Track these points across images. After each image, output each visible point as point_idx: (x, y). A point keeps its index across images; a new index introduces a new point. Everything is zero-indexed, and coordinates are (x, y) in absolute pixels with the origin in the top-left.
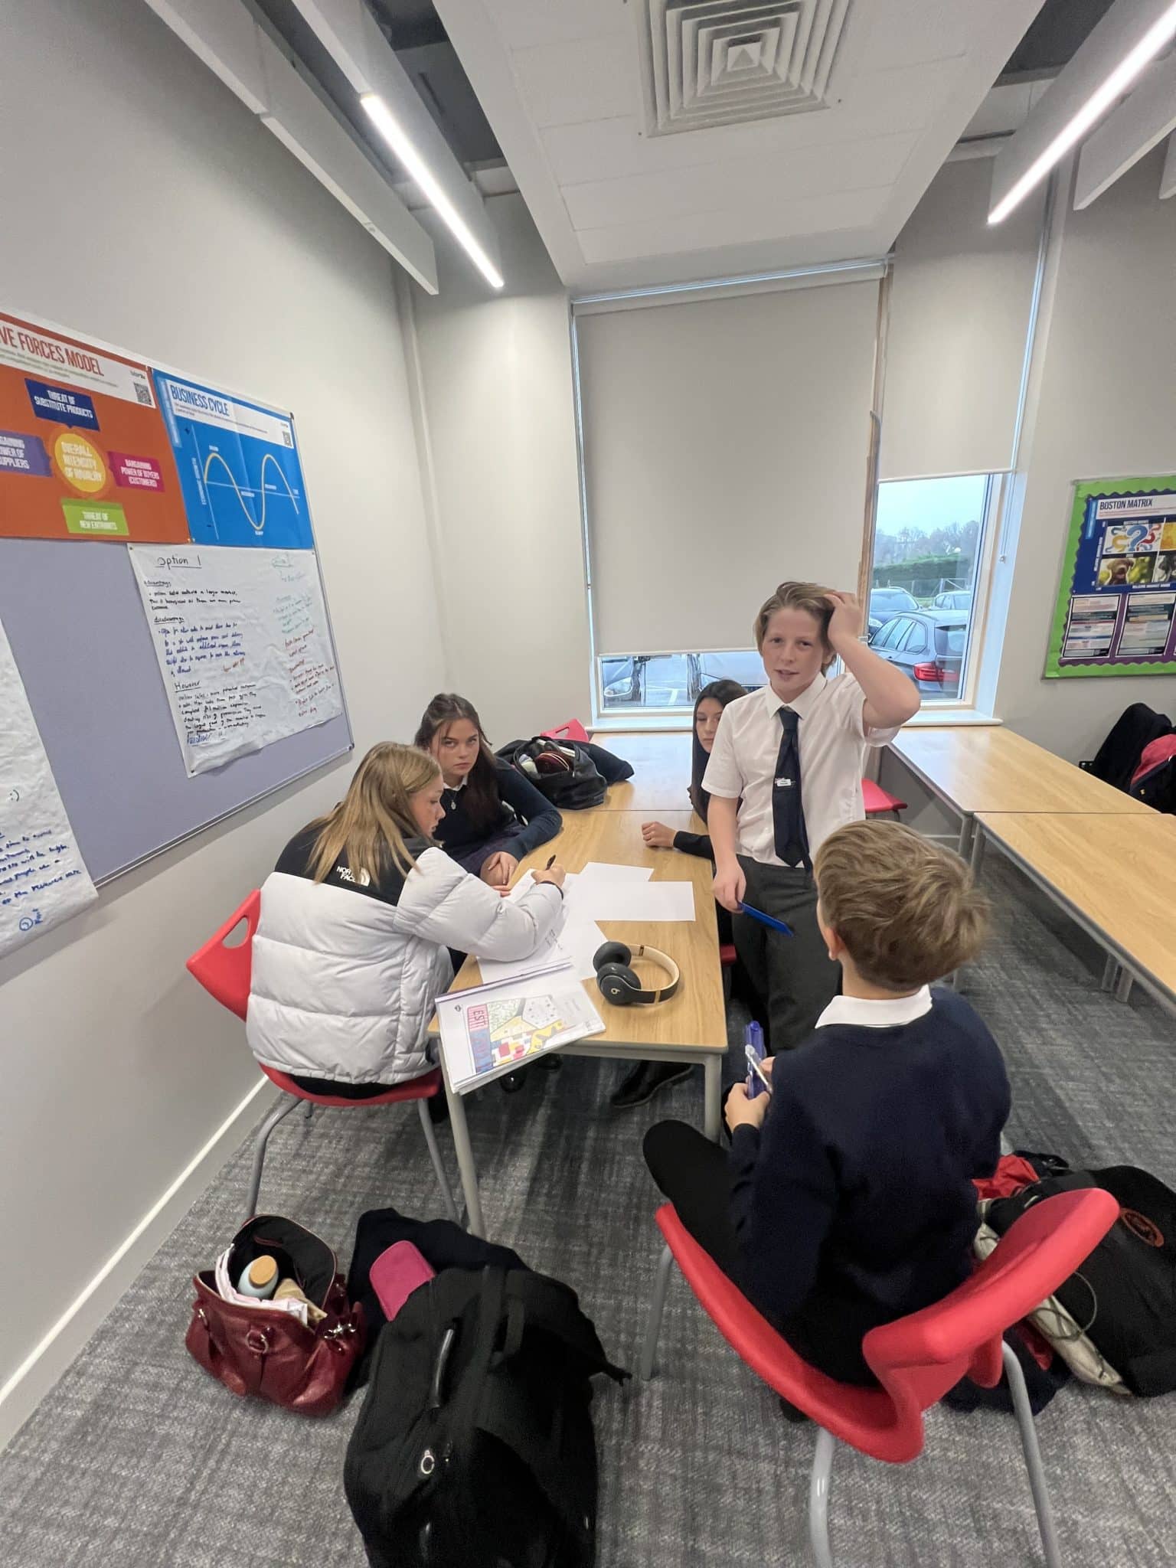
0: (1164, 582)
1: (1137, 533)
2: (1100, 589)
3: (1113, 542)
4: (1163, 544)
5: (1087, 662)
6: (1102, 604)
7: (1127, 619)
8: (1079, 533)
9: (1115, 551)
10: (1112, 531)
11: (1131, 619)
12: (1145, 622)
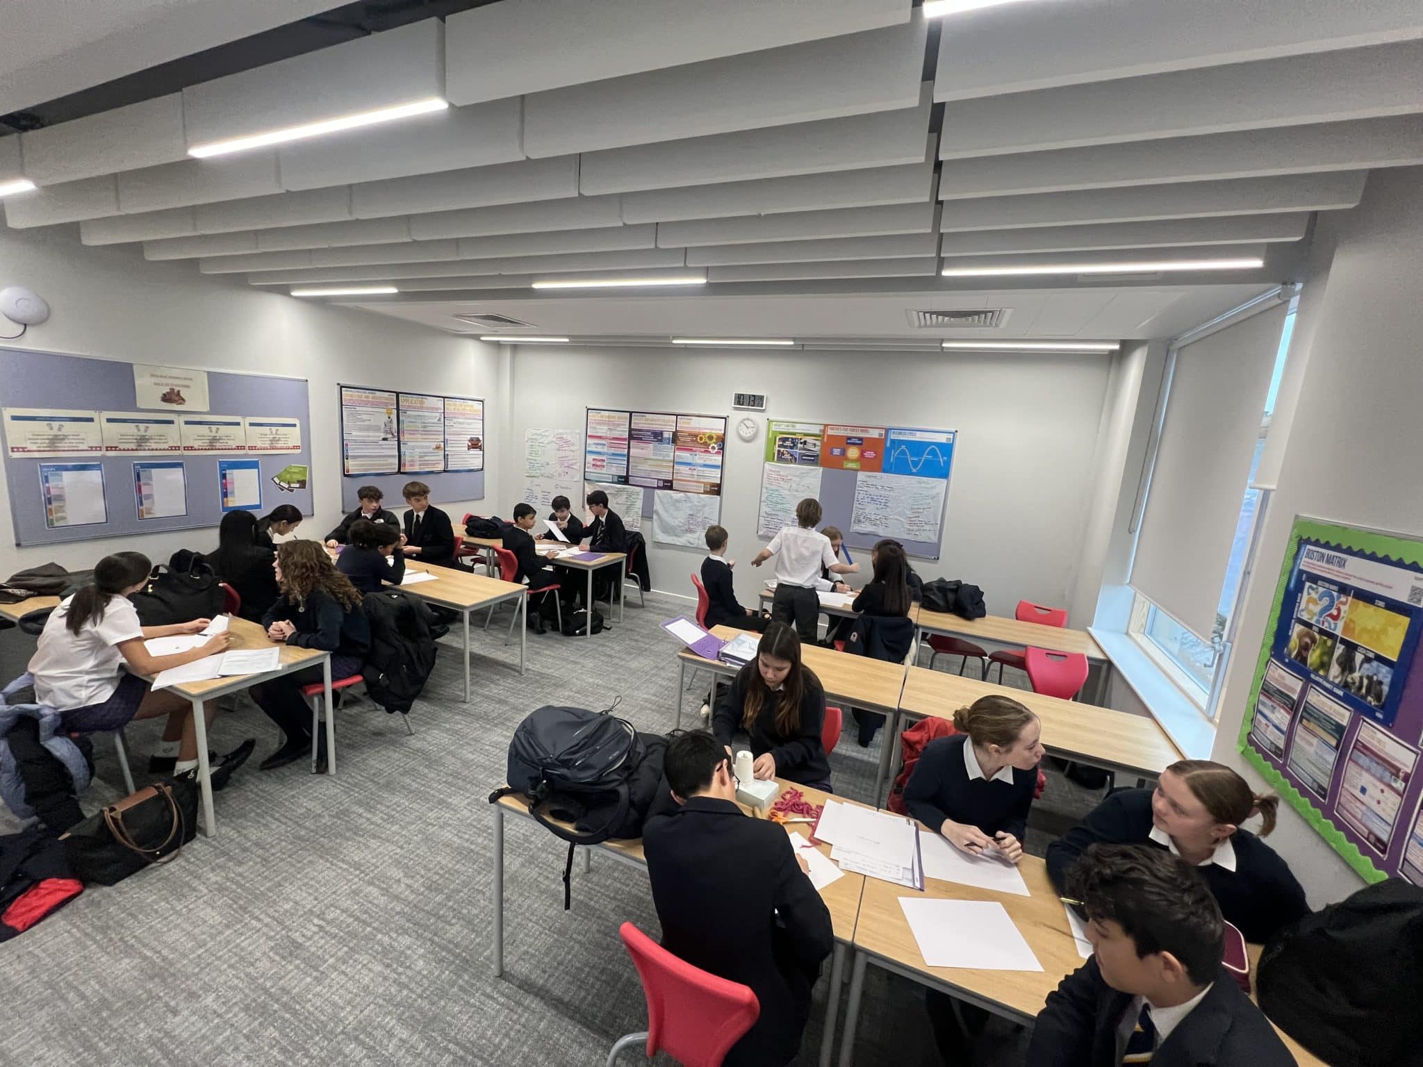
0: (1337, 686)
1: (1326, 601)
2: (1287, 660)
3: (1310, 605)
4: (1346, 628)
5: (1265, 754)
6: (1287, 682)
7: (1301, 721)
9: (1306, 617)
10: (1310, 587)
11: (1304, 721)
12: (1315, 735)
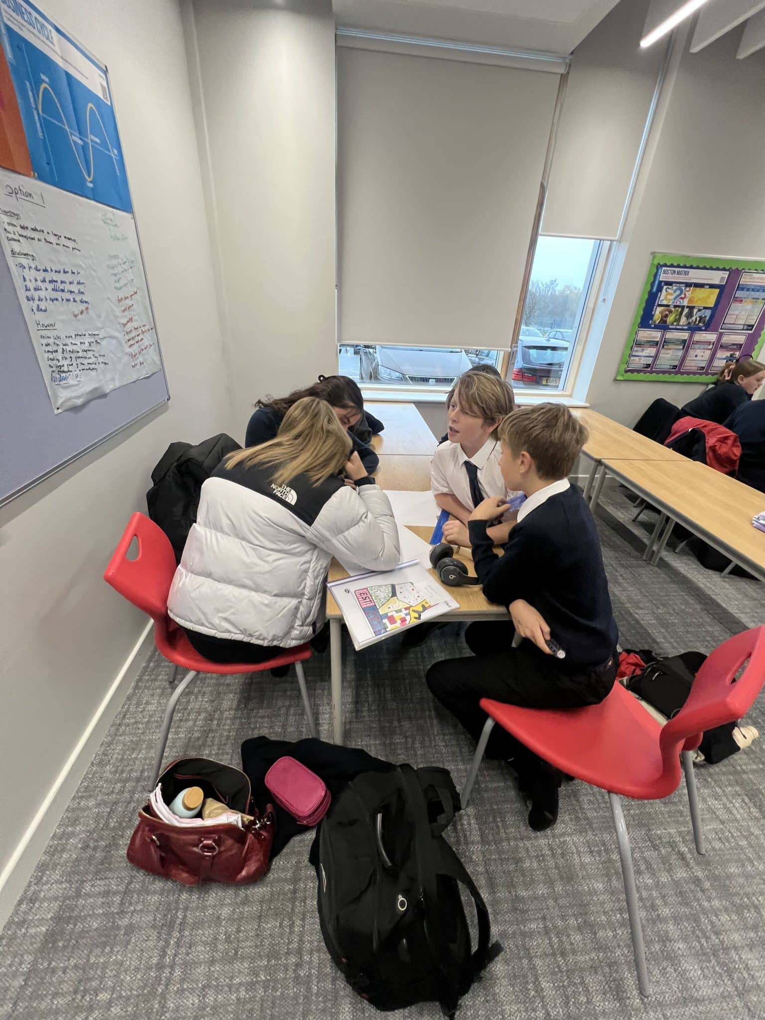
0: (684, 326)
1: (678, 292)
3: (666, 297)
5: (639, 371)
6: (653, 336)
8: (649, 288)
9: (665, 302)
10: (666, 289)
11: (665, 347)
12: (670, 349)
